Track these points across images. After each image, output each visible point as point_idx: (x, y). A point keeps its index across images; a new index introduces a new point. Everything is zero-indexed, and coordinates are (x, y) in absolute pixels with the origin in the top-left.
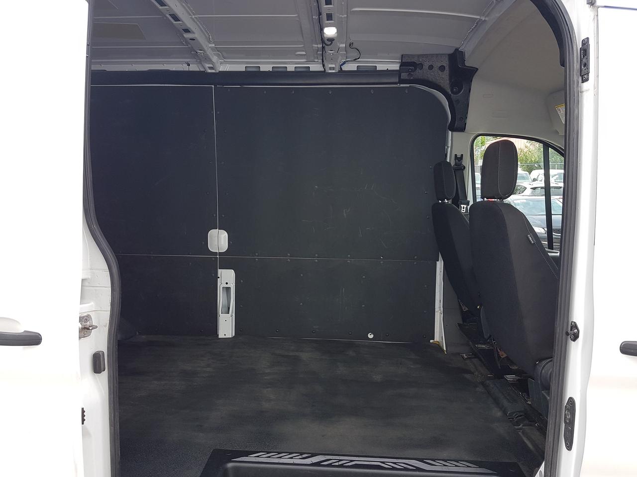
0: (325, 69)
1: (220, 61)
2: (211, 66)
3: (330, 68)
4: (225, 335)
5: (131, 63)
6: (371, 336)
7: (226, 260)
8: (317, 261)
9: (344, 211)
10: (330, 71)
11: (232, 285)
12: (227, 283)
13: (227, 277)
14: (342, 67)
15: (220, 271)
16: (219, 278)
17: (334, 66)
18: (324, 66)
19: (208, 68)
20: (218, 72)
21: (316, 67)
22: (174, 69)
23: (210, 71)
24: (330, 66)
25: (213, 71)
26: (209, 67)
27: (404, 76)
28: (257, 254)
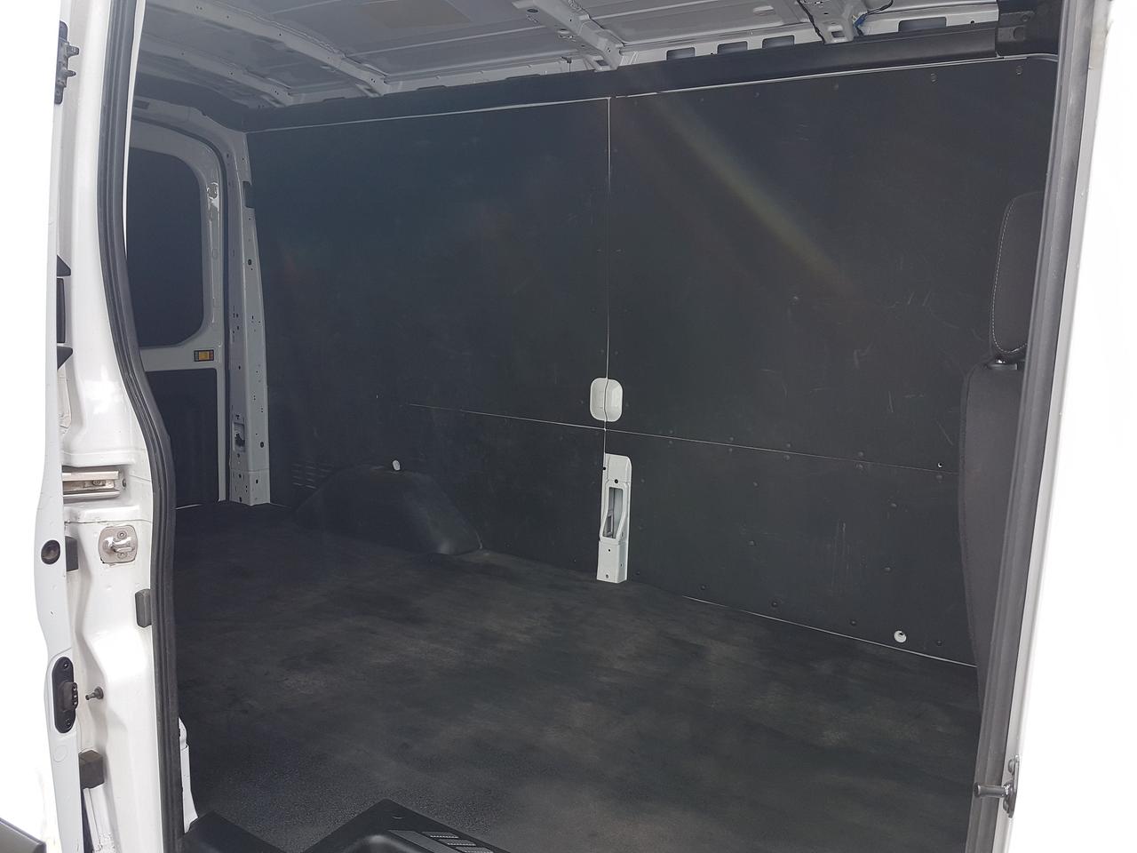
0: (822, 38)
1: (617, 46)
2: (600, 58)
3: (835, 34)
4: (607, 576)
5: (480, 69)
6: (900, 638)
7: (617, 438)
8: (788, 457)
9: (855, 353)
10: (836, 41)
11: (625, 486)
12: (616, 481)
13: (618, 470)
14: (862, 29)
15: (606, 456)
16: (605, 469)
17: (838, 28)
18: (817, 31)
19: (596, 65)
20: (616, 68)
21: (804, 36)
22: (546, 73)
23: (601, 69)
24: (832, 28)
25: (607, 68)
26: (598, 62)
27: (1006, 35)
28: (671, 432)
